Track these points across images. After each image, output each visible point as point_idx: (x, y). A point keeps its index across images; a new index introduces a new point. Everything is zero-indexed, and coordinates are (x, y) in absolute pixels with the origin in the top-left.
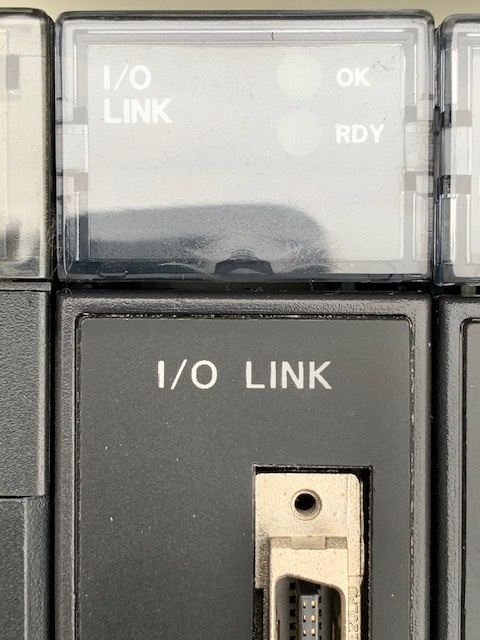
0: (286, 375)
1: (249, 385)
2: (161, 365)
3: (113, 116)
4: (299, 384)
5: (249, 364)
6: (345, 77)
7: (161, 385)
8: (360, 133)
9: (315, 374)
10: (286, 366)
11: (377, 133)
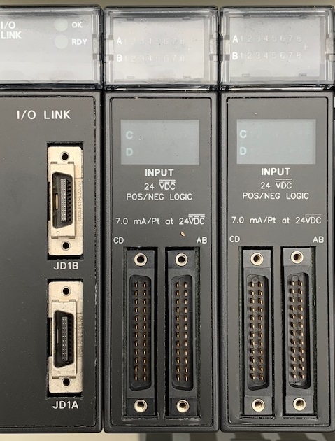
0: (57, 114)
1: (45, 118)
2: (18, 112)
3: (4, 36)
4: (61, 117)
5: (45, 112)
6: (75, 25)
7: (18, 118)
8: (79, 42)
9: (66, 114)
10: (57, 112)
11: (85, 42)
